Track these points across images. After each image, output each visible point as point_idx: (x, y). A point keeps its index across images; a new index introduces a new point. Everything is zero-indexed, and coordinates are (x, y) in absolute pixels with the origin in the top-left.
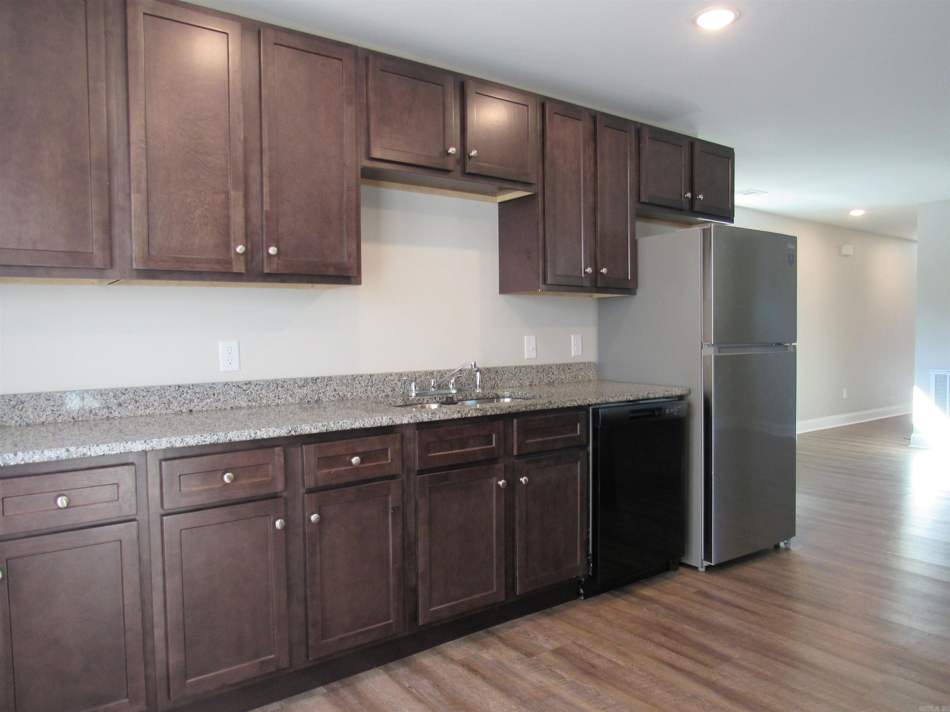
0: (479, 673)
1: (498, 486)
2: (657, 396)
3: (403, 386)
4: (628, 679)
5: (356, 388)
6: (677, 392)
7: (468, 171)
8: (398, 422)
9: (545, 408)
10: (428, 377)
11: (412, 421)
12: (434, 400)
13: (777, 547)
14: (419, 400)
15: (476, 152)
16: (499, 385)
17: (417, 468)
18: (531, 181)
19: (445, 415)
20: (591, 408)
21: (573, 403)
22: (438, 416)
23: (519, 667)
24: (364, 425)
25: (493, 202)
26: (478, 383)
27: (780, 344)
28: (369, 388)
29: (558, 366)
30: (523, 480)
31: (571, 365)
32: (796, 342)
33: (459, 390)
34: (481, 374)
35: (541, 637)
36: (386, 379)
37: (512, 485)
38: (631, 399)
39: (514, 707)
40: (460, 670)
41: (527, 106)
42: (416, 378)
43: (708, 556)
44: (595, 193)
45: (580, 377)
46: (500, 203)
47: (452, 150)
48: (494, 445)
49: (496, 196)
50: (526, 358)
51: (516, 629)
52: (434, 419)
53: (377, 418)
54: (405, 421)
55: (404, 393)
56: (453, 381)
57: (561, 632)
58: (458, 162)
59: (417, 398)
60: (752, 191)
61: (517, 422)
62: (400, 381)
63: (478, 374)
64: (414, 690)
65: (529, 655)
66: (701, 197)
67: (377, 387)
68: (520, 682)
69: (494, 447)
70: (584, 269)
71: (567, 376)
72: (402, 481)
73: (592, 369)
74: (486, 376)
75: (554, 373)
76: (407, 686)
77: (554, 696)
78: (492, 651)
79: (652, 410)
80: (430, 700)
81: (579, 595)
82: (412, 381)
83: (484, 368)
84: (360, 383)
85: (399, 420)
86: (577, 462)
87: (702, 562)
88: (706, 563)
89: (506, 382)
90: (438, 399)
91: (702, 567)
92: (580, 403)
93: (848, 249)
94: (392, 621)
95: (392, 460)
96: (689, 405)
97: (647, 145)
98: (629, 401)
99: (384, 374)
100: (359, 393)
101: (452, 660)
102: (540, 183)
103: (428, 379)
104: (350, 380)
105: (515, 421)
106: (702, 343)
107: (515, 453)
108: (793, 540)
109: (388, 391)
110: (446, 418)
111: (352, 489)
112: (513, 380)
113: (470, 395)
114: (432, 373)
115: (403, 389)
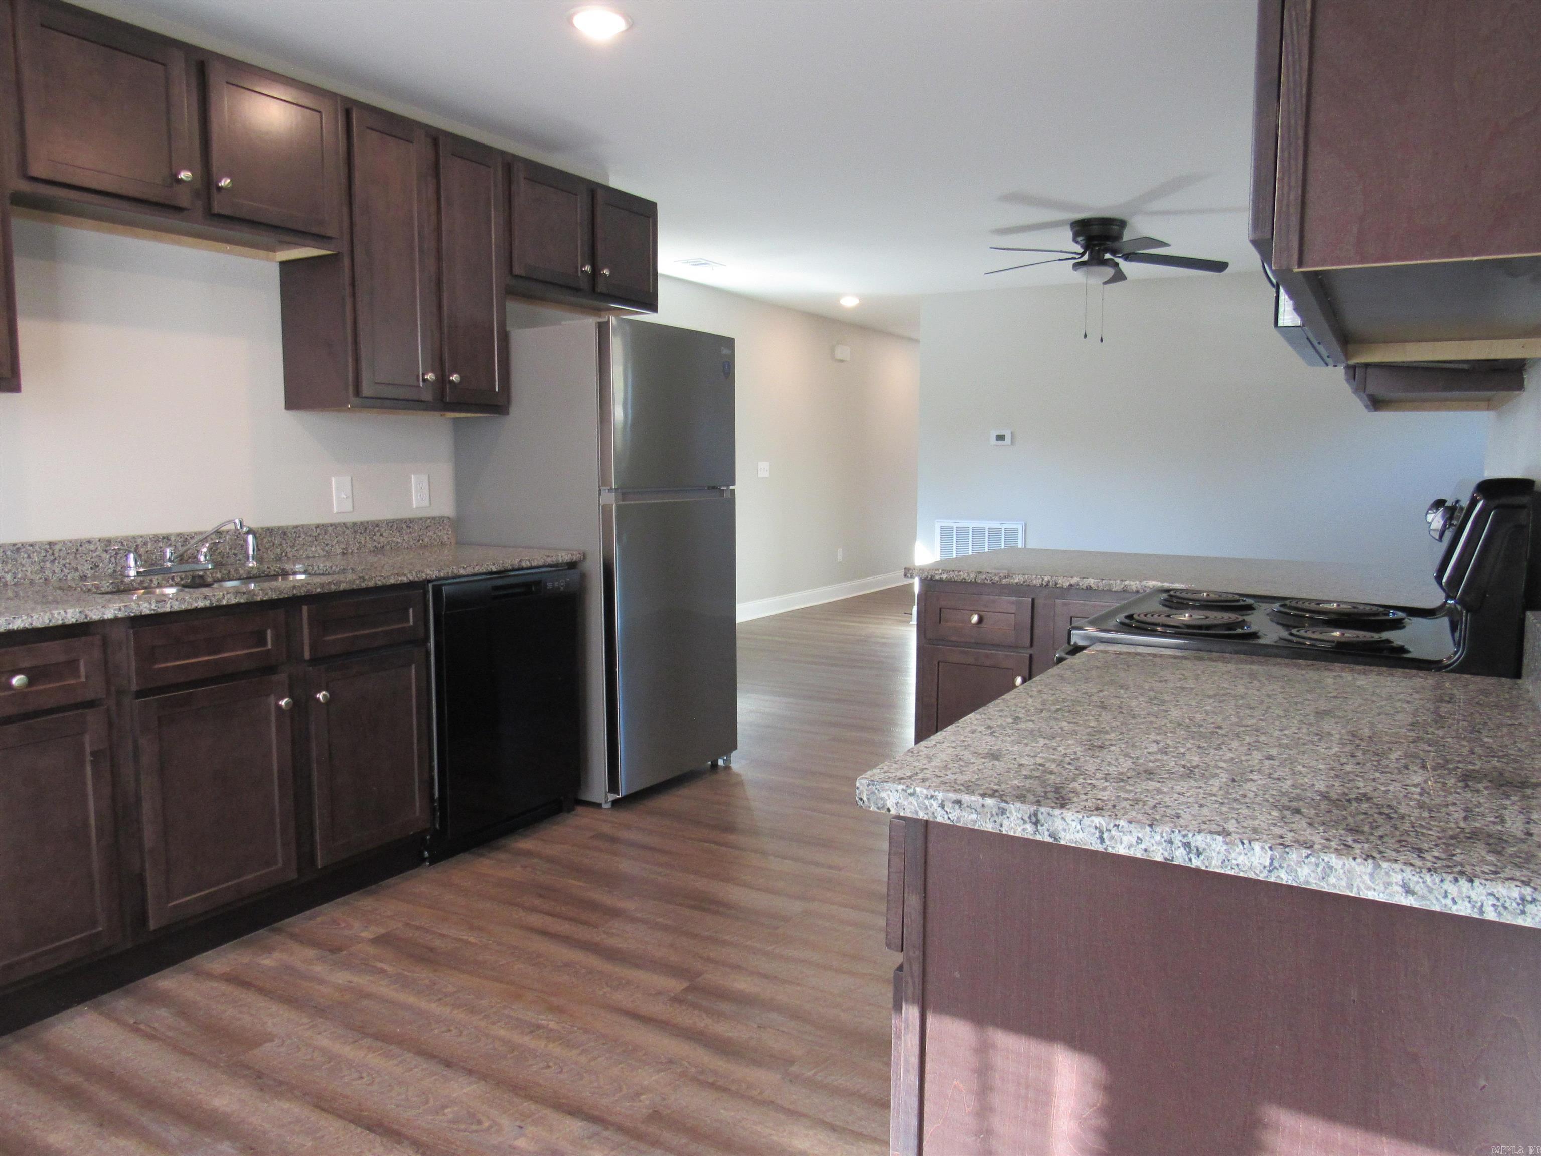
0: (255, 986)
1: (279, 708)
2: (535, 564)
3: (113, 560)
4: (480, 958)
5: (23, 566)
6: (564, 557)
7: (216, 209)
8: (95, 615)
9: (354, 586)
10: (160, 544)
11: (120, 615)
12: (170, 581)
13: (715, 765)
14: (142, 582)
15: (229, 181)
16: (290, 555)
17: (134, 688)
18: (329, 234)
19: (180, 603)
20: (430, 585)
21: (400, 579)
22: (168, 605)
23: (318, 969)
24: (31, 624)
25: (268, 259)
26: (251, 553)
27: (714, 488)
28: (48, 565)
29: (393, 525)
30: (320, 696)
31: (411, 521)
32: (734, 484)
33: (218, 565)
34: (255, 537)
35: (357, 925)
36: (80, 549)
37: (302, 706)
38: (494, 570)
39: (305, 1020)
40: (223, 987)
41: (320, 112)
42: (137, 546)
43: (613, 786)
44: (439, 258)
45: (426, 540)
46: (282, 264)
47: (184, 175)
48: (270, 646)
49: (275, 251)
50: (335, 511)
51: (319, 919)
52: (161, 610)
53: (55, 612)
54: (109, 615)
55: (115, 571)
56: (205, 550)
57: (389, 913)
58: (197, 194)
59: (139, 579)
60: (704, 262)
61: (309, 611)
62: (106, 551)
63: (250, 538)
64: (142, 1026)
65: (335, 950)
66: (606, 272)
67: (64, 562)
68: (317, 987)
69: (269, 650)
70: (423, 375)
71: (406, 538)
72: (108, 710)
73: (447, 527)
74: (265, 540)
75: (384, 534)
76: (132, 1021)
77: (368, 996)
78: (276, 955)
79: (527, 585)
80: (170, 1034)
81: (424, 860)
82: (130, 552)
83: (262, 529)
84: (29, 557)
85: (98, 613)
86: (411, 665)
87: (606, 796)
88: (612, 797)
89: (301, 549)
90: (177, 579)
91: (606, 802)
92: (411, 578)
93: (843, 352)
94: (101, 929)
95: (87, 677)
96: (583, 577)
97: (523, 188)
98: (491, 573)
99: (76, 541)
100: (28, 574)
101: (210, 976)
102: (346, 237)
103: (161, 548)
104: (9, 553)
105: (305, 608)
106: (599, 487)
107: (307, 656)
108: (734, 755)
109: (86, 569)
110: (183, 607)
111: (13, 728)
112: (314, 547)
113: (236, 570)
114: (166, 538)
115: (114, 565)
